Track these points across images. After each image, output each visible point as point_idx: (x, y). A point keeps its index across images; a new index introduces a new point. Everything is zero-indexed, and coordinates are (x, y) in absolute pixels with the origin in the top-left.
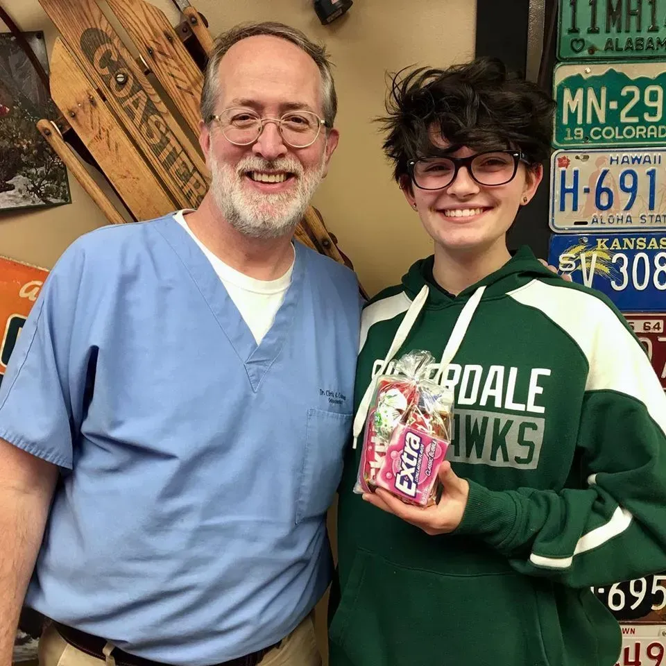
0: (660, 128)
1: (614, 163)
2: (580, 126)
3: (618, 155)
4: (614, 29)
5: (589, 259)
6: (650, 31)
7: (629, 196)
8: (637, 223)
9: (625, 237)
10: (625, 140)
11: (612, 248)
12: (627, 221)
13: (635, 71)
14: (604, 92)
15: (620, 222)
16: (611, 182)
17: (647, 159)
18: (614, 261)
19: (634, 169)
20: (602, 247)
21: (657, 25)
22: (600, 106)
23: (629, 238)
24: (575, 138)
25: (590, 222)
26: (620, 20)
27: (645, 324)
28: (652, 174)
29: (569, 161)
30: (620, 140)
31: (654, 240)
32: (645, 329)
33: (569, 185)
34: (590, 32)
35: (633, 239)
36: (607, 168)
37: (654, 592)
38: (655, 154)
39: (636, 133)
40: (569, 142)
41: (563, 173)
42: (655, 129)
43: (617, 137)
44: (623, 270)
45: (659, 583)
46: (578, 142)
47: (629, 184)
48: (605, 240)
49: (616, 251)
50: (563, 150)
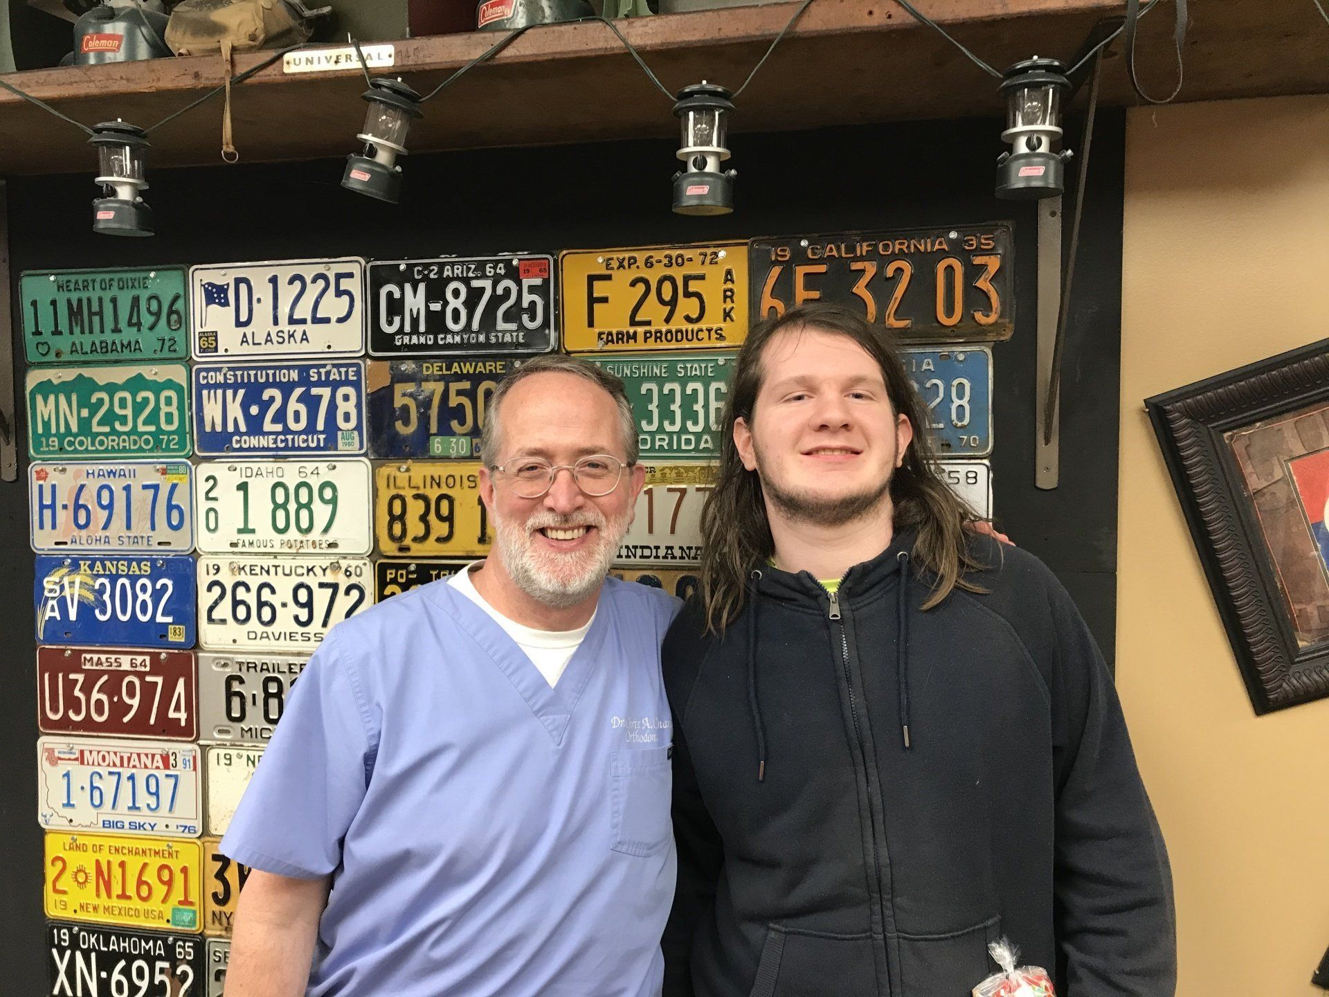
0: (132, 438)
1: (91, 476)
2: (55, 435)
3: (94, 467)
4: (77, 330)
5: (72, 583)
6: (113, 331)
7: (106, 513)
8: (115, 545)
9: (107, 559)
10: (97, 451)
11: (95, 572)
12: (105, 542)
13: (102, 375)
14: (74, 397)
15: (98, 542)
16: (88, 498)
17: (122, 473)
18: (97, 587)
19: (110, 484)
20: (85, 570)
21: (119, 326)
22: (72, 414)
23: (111, 560)
24: (51, 449)
25: (69, 542)
26: (82, 321)
27: (132, 660)
28: (127, 488)
29: (47, 474)
30: (92, 452)
31: (134, 564)
32: (132, 666)
33: (47, 501)
34: (53, 333)
35: (115, 563)
36: (83, 483)
37: (157, 982)
38: (131, 467)
39: (109, 442)
40: (44, 453)
41: (41, 487)
42: (127, 438)
43: (90, 448)
44: (106, 597)
45: (162, 971)
46: (53, 452)
47: (105, 502)
48: (88, 563)
49: (99, 576)
50: (40, 462)
